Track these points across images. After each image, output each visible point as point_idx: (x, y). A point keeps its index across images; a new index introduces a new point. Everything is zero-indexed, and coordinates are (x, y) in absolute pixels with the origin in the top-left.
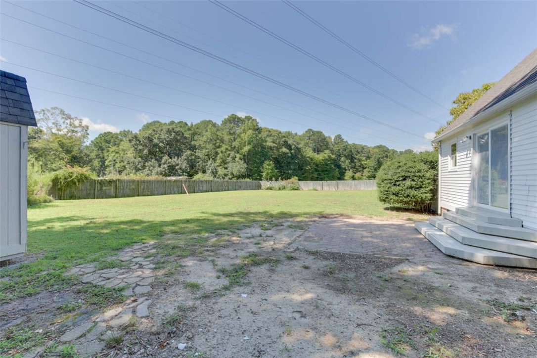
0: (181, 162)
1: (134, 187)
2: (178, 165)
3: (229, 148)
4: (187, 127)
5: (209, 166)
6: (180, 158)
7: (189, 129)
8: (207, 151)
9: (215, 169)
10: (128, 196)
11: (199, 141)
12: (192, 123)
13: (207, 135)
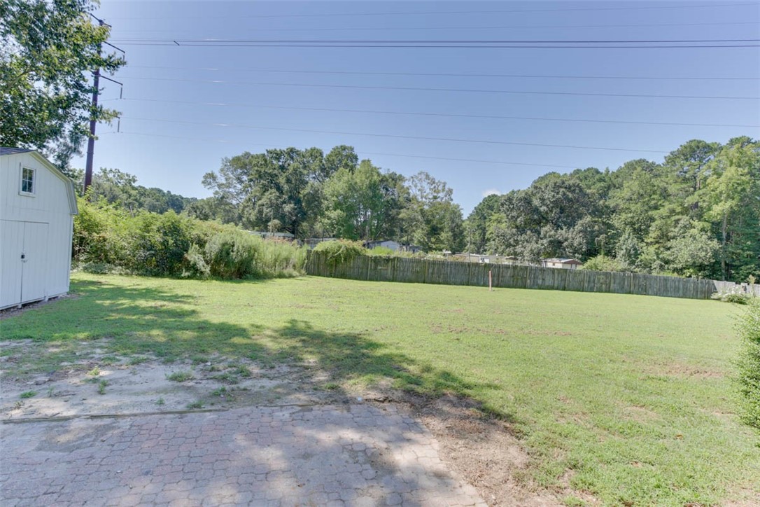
0: (573, 236)
1: (418, 269)
2: (566, 240)
3: (679, 209)
4: (597, 177)
5: (621, 242)
6: (572, 229)
7: (601, 180)
8: (630, 215)
9: (635, 249)
10: (410, 281)
11: (616, 199)
12: (607, 169)
13: (631, 186)
